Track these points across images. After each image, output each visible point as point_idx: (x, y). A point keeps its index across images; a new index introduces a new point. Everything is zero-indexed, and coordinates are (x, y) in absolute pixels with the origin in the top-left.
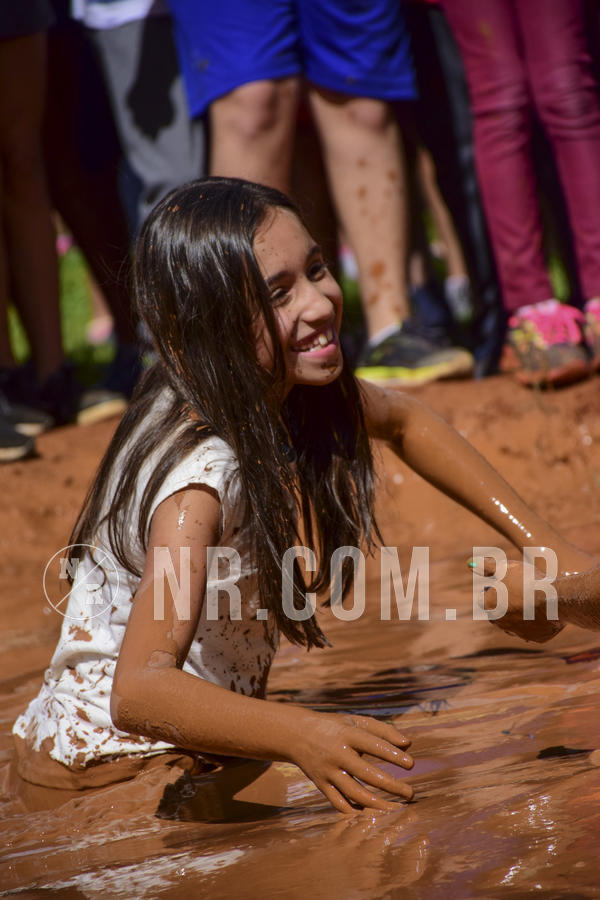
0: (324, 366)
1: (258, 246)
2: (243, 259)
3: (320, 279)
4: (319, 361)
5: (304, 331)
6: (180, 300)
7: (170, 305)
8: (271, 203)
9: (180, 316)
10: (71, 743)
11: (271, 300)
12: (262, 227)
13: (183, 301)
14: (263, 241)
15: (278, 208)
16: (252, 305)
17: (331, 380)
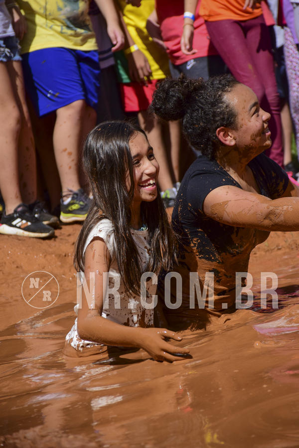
0: (150, 194)
1: (130, 144)
2: (125, 149)
3: (152, 160)
4: (149, 192)
5: (145, 178)
6: (98, 163)
7: (94, 164)
8: (136, 130)
9: (98, 169)
10: (77, 340)
11: (133, 164)
12: (132, 137)
13: (99, 163)
14: (132, 142)
15: (138, 132)
16: (126, 166)
17: (152, 200)
